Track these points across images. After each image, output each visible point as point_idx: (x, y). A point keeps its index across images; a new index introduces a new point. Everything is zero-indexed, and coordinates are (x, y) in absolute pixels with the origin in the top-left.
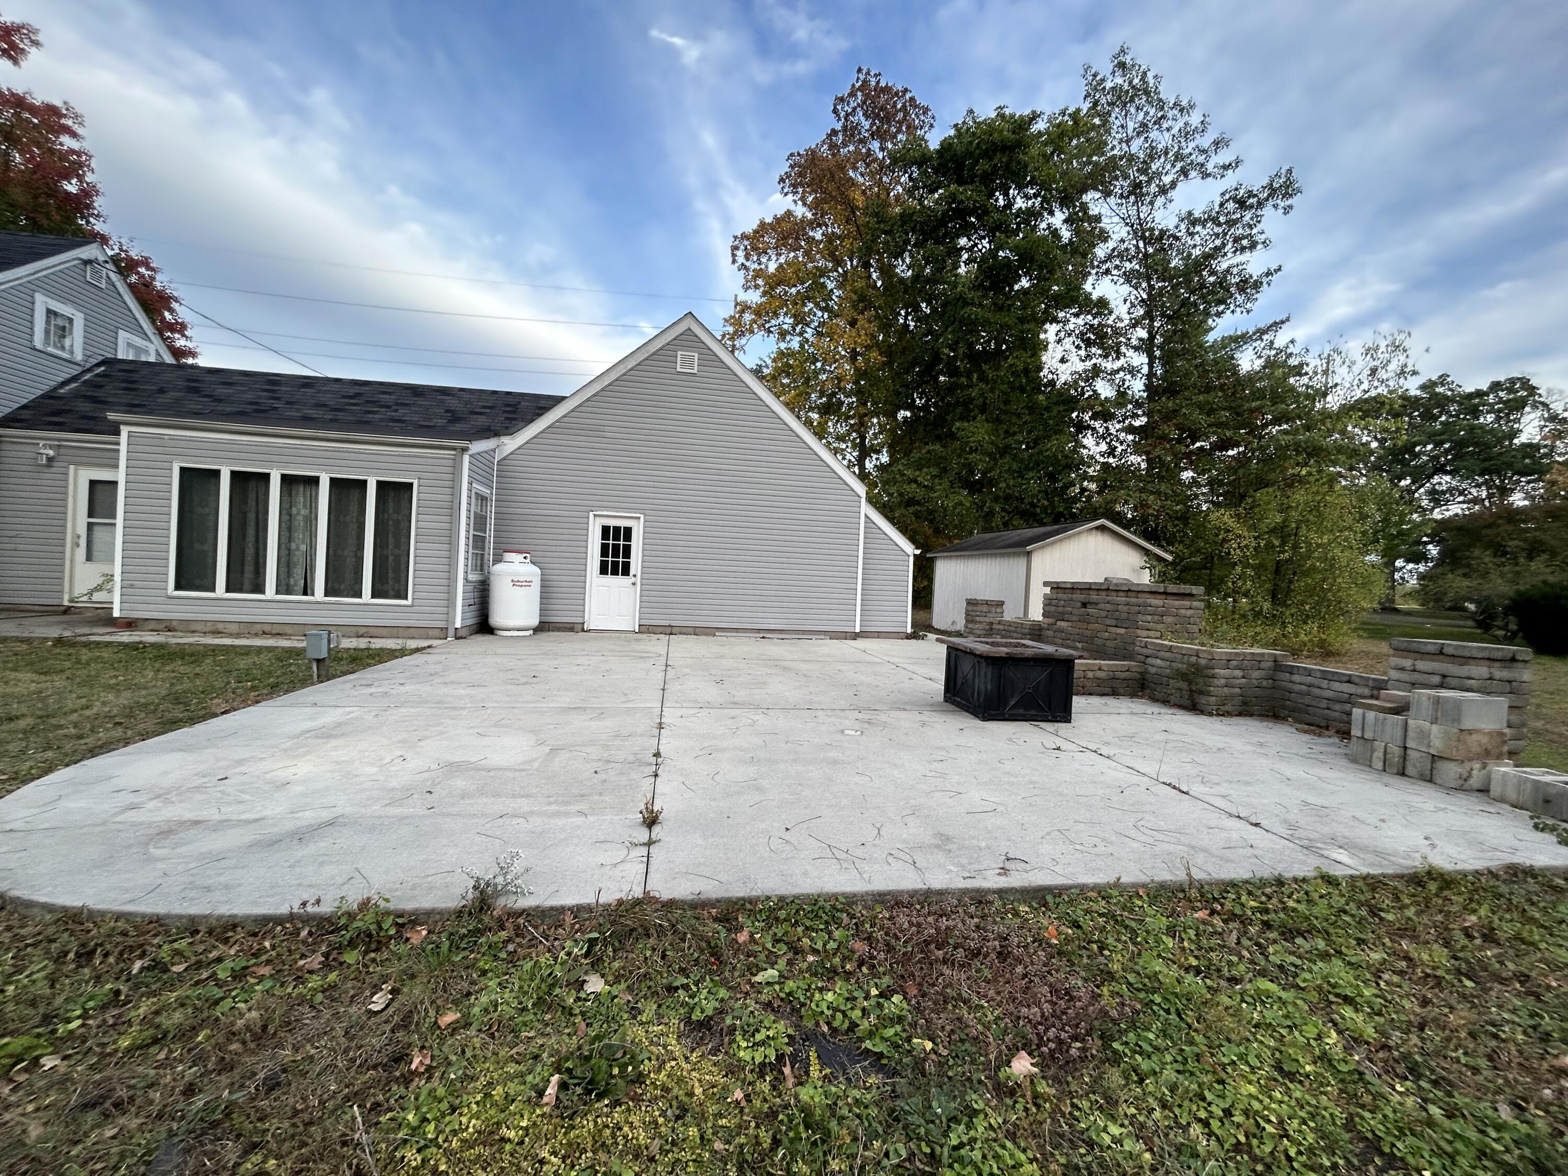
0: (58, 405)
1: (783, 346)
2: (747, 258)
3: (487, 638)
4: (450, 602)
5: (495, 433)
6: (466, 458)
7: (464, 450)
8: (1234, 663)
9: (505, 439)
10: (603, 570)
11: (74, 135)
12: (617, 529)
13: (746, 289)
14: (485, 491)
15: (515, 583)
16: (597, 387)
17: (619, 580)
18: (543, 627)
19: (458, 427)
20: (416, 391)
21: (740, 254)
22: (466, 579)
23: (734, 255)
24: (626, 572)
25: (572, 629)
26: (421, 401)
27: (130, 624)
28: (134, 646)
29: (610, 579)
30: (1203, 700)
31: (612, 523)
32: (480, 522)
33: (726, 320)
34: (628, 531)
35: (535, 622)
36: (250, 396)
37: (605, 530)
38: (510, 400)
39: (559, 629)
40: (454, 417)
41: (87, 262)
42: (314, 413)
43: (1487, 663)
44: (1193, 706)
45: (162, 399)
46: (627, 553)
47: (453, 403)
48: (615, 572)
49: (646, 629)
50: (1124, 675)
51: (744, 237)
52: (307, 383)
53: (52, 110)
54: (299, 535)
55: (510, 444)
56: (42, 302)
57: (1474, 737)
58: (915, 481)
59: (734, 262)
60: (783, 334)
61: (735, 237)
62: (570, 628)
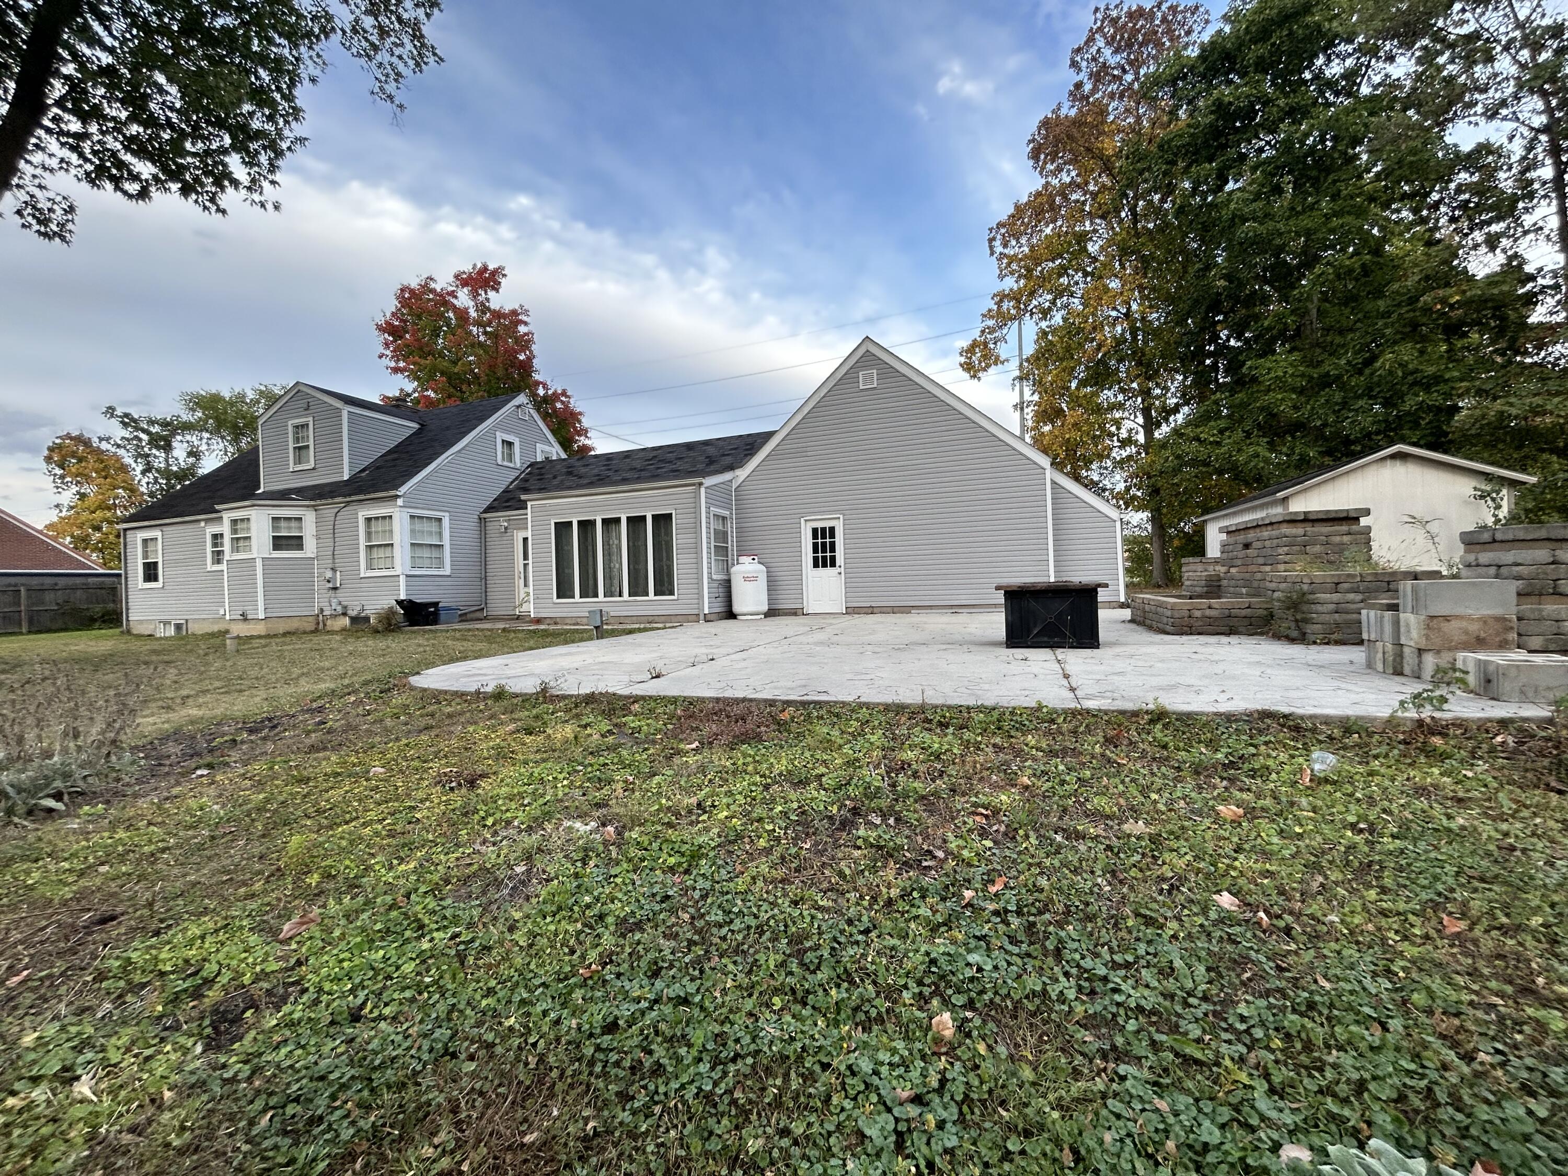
0: (509, 495)
1: (1044, 324)
2: (1005, 246)
3: (731, 622)
4: (700, 597)
5: (731, 468)
6: (703, 490)
7: (701, 484)
8: (1346, 586)
9: (738, 472)
10: (816, 565)
11: (526, 323)
12: (823, 529)
13: (1001, 277)
14: (726, 513)
15: (746, 579)
16: (799, 417)
17: (829, 571)
18: (771, 613)
19: (712, 468)
20: (689, 446)
21: (997, 243)
22: (710, 578)
23: (991, 248)
24: (833, 564)
25: (795, 614)
26: (692, 454)
27: (538, 621)
28: (534, 631)
29: (821, 570)
30: (1309, 628)
31: (819, 525)
32: (721, 536)
33: (984, 316)
34: (832, 530)
35: (765, 608)
36: (596, 471)
37: (815, 531)
38: (750, 440)
39: (786, 614)
40: (711, 461)
41: (518, 407)
42: (628, 475)
43: (1548, 544)
44: (1301, 638)
45: (555, 482)
46: (833, 549)
47: (711, 450)
48: (825, 565)
49: (851, 611)
50: (1244, 613)
51: (1000, 225)
52: (627, 455)
53: (514, 313)
54: (614, 558)
55: (741, 474)
56: (500, 436)
57: (1455, 624)
58: (1198, 439)
59: (992, 254)
60: (1045, 313)
61: (991, 230)
62: (794, 613)
